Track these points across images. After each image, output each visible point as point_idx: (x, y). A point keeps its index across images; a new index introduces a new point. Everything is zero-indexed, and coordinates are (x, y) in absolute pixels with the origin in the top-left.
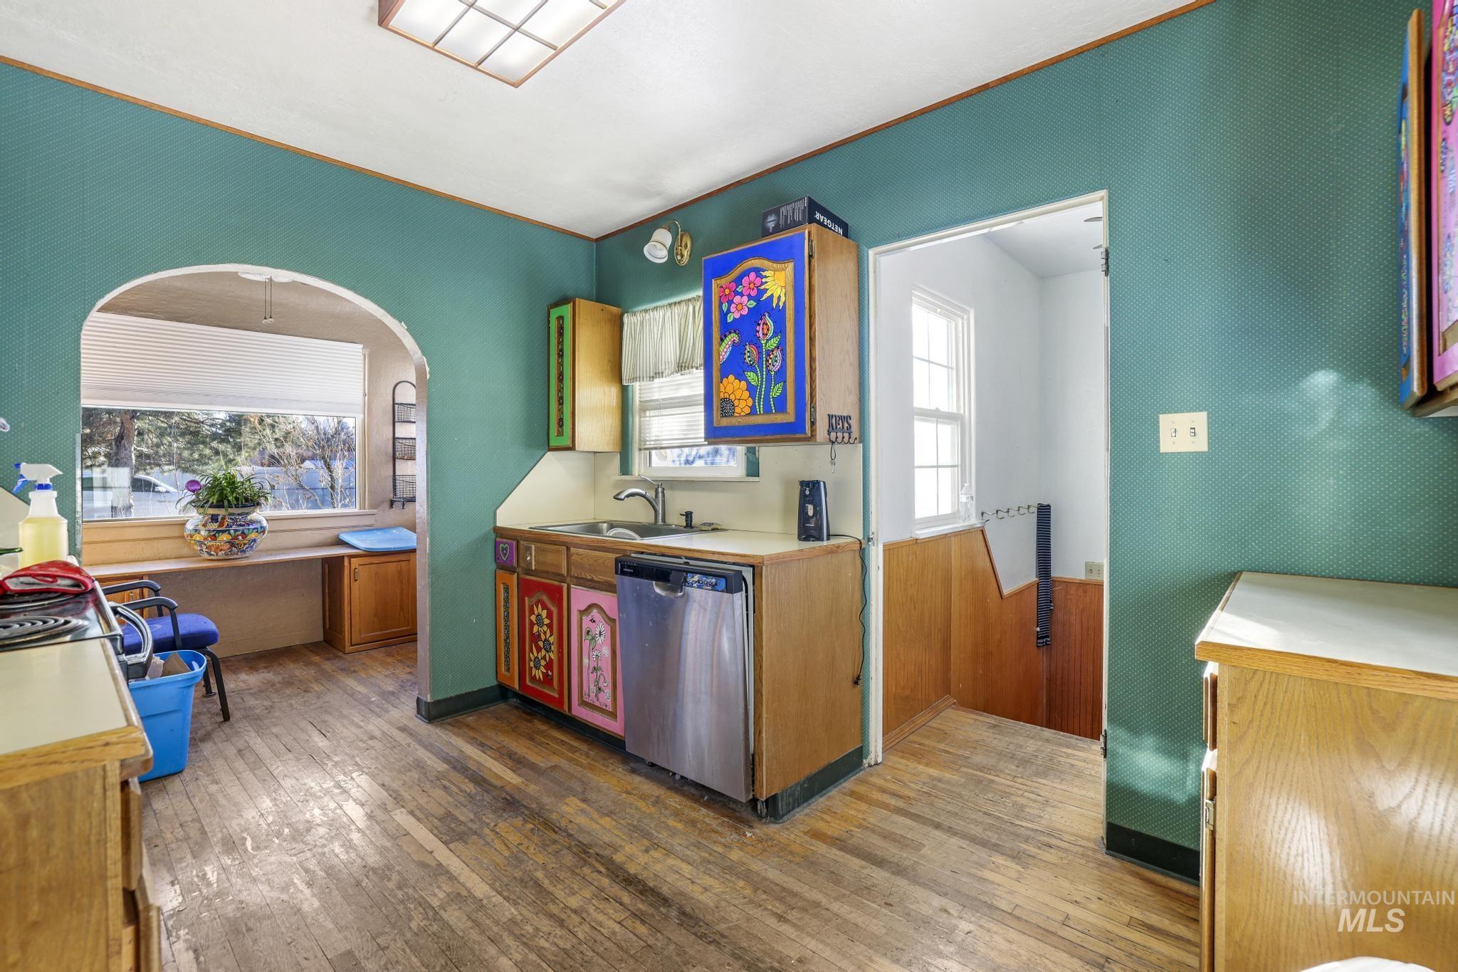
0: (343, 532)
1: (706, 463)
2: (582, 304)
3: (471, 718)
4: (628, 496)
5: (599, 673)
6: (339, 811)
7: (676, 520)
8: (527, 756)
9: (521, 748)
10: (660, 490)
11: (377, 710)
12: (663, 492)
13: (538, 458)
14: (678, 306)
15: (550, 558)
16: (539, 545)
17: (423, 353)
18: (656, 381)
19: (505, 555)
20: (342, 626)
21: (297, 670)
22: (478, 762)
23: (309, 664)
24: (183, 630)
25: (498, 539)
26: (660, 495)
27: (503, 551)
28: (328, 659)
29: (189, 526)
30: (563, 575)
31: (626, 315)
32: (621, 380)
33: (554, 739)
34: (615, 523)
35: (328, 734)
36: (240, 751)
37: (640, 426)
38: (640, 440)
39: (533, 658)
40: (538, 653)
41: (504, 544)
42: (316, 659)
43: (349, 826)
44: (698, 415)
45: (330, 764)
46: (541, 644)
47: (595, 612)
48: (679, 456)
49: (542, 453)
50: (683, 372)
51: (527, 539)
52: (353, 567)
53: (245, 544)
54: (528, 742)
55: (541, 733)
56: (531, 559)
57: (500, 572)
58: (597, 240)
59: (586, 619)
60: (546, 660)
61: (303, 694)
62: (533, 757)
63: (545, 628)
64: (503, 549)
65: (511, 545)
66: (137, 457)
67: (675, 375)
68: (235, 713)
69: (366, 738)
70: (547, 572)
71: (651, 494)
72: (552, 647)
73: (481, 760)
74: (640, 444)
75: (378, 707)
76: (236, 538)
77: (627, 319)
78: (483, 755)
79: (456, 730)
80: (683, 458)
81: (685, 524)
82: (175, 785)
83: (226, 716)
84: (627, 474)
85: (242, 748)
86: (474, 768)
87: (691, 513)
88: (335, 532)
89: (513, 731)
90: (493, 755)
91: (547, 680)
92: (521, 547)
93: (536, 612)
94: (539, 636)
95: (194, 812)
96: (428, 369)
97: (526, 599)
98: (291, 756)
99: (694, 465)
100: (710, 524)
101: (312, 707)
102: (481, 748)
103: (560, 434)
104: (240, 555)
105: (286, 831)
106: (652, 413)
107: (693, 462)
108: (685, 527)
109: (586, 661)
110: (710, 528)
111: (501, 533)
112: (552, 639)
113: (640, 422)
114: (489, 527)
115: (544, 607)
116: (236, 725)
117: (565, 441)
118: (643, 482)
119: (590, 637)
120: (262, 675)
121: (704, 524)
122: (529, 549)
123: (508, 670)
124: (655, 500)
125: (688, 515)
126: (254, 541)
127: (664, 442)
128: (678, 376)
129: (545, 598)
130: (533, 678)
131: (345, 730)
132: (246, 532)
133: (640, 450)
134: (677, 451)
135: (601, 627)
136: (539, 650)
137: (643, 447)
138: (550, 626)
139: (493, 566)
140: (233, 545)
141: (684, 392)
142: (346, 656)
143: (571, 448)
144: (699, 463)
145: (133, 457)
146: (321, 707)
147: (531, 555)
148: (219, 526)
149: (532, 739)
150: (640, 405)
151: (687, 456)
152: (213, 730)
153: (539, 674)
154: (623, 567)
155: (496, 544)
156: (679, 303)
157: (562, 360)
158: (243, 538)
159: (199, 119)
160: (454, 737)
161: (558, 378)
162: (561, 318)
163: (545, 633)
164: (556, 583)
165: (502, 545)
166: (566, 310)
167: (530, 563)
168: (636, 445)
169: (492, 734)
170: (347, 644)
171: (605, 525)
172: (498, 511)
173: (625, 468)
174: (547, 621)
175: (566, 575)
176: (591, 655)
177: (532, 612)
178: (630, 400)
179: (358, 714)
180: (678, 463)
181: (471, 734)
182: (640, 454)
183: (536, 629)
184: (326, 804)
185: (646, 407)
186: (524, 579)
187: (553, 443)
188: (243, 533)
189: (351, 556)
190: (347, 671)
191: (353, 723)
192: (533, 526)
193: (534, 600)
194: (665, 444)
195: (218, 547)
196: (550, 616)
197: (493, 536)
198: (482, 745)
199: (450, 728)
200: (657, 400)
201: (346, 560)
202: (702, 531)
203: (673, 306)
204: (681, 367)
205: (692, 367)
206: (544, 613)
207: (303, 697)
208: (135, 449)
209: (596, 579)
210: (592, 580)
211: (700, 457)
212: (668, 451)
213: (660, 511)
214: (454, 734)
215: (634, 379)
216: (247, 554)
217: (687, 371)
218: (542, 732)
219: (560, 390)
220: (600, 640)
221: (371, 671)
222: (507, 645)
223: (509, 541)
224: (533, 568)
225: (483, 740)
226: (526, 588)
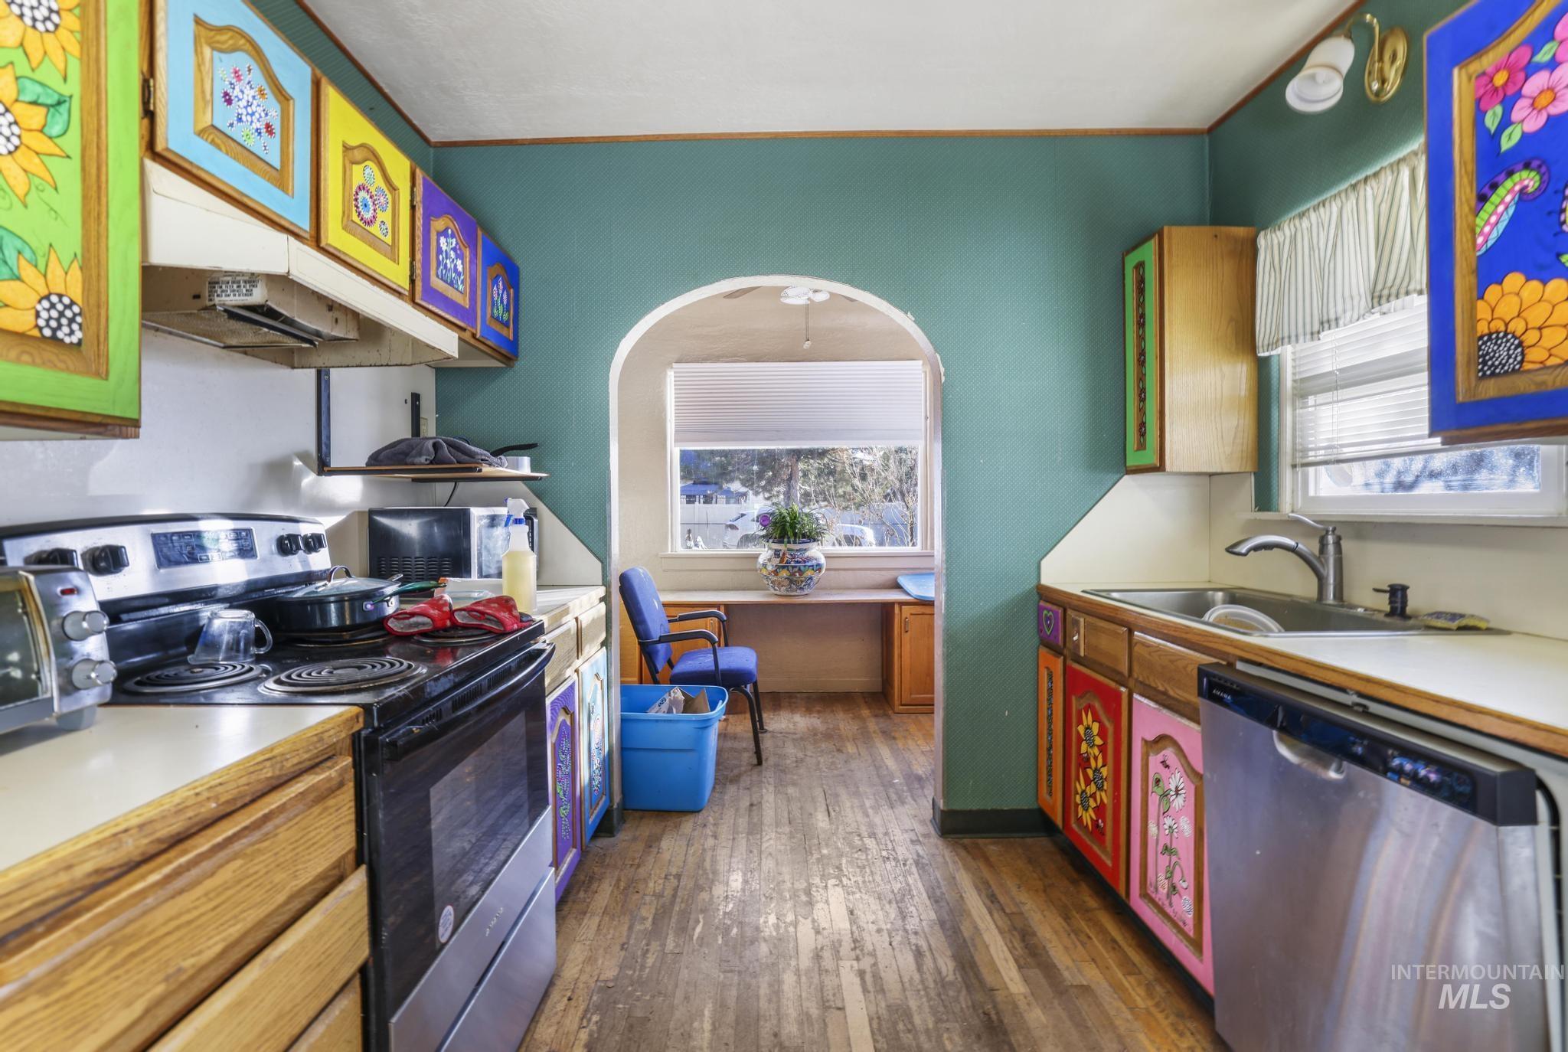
0: (902, 575)
1: (1449, 487)
2: (1177, 237)
3: (993, 847)
4: (1256, 548)
5: (1174, 859)
6: (791, 929)
7: (1366, 598)
8: (1049, 946)
9: (1047, 928)
10: (1331, 539)
11: (894, 797)
12: (1338, 544)
13: (1107, 488)
14: (1373, 182)
15: (1104, 643)
16: (1090, 619)
17: (936, 350)
18: (1327, 336)
19: (1049, 626)
20: (893, 681)
21: (844, 722)
22: (976, 928)
23: (858, 717)
24: (724, 664)
25: (1042, 603)
26: (1331, 548)
27: (1046, 621)
28: (876, 716)
29: (761, 560)
30: (1120, 673)
31: (1262, 234)
32: (1253, 348)
33: (1103, 931)
34: (1238, 594)
35: (833, 814)
36: (752, 805)
37: (1294, 423)
38: (1294, 450)
39: (1080, 791)
40: (1086, 787)
41: (1049, 610)
42: (865, 712)
43: (791, 957)
44: (1417, 389)
45: (816, 856)
46: (1090, 772)
47: (1169, 753)
48: (1380, 475)
49: (1117, 476)
50: (1385, 307)
51: (1076, 609)
52: (904, 616)
53: (802, 582)
54: (1060, 920)
55: (1085, 911)
56: (1078, 640)
57: (1043, 650)
58: (1211, 130)
59: (1154, 760)
60: (1095, 800)
61: (835, 753)
62: (1059, 954)
63: (1096, 751)
64: (1048, 618)
65: (1056, 613)
66: (802, 495)
67: (1370, 318)
68: (770, 760)
69: (865, 834)
70: (1101, 664)
71: (1310, 547)
72: (1105, 783)
73: (981, 926)
74: (1294, 457)
75: (897, 794)
76: (793, 574)
77: (1262, 242)
78: (988, 917)
79: (969, 859)
80: (1390, 479)
81: (1387, 608)
82: (688, 825)
83: (760, 763)
84: (1268, 509)
85: (755, 802)
86: (966, 935)
87: (1407, 588)
88: (893, 574)
89: (1045, 891)
90: (1000, 923)
91: (1098, 832)
92: (1068, 620)
93: (1085, 723)
94: (1088, 759)
95: (681, 864)
96: (942, 370)
97: (1074, 699)
98: (787, 829)
99: (1416, 492)
100: (1454, 617)
101: (835, 772)
102: (988, 902)
103: (1142, 446)
104: (799, 592)
105: (735, 931)
106: (1321, 398)
107: (1412, 486)
108: (1388, 615)
109: (1152, 829)
110: (1455, 625)
111: (1046, 595)
112: (1104, 771)
113: (1294, 417)
114: (1030, 584)
115: (1096, 719)
116: (764, 772)
117: (1149, 457)
118: (1293, 525)
119: (1160, 791)
120: (812, 720)
121: (1438, 615)
122: (1076, 623)
123: (1050, 793)
124: (1319, 559)
125: (1397, 593)
126: (811, 578)
127: (1345, 450)
128: (1375, 320)
129: (1097, 705)
130: (1080, 820)
131: (850, 815)
132: (802, 568)
133: (1294, 466)
134: (1374, 466)
135: (1176, 779)
136: (1088, 782)
137: (1298, 461)
138: (1103, 749)
139: (1036, 640)
140: (791, 582)
141: (1392, 349)
142: (894, 716)
143: (1159, 468)
144: (1427, 488)
145: (799, 495)
146: (842, 776)
147: (1078, 632)
148: (781, 562)
149: (1067, 918)
150: (1294, 388)
151: (1399, 473)
152: (745, 772)
153: (1088, 817)
154: (1212, 685)
155: (1040, 609)
156: (1376, 175)
157: (1144, 332)
158: (800, 575)
159: (695, 135)
160: (962, 871)
161: (1139, 360)
162: (1140, 266)
163: (1096, 758)
164: (1113, 684)
165: (1045, 612)
166: (1148, 252)
167: (1077, 645)
168: (1286, 460)
169: (1011, 884)
170: (897, 702)
171: (1220, 595)
172: (1043, 563)
173: (1265, 498)
174: (1098, 741)
175: (1126, 673)
176: (1161, 823)
177: (1080, 722)
178: (1274, 381)
179: (872, 797)
180: (1377, 488)
181: (986, 873)
182: (1295, 474)
183: (1084, 747)
184: (785, 911)
185: (1308, 388)
186: (1071, 668)
187: (1130, 462)
188: (800, 569)
189: (902, 604)
190: (888, 736)
191: (862, 806)
192: (1088, 588)
193: (1084, 703)
194: (1348, 452)
195: (779, 583)
196: (1102, 733)
197: (1036, 598)
198: (992, 900)
199: (963, 853)
200: (1331, 373)
201: (897, 608)
202: (1430, 628)
203: (1361, 187)
204: (1378, 297)
205: (1407, 293)
206: (1095, 727)
207: (834, 756)
208: (801, 488)
209: (1171, 693)
210: (1165, 693)
211: (1433, 475)
212: (1355, 465)
213: (1331, 580)
214: (964, 865)
215: (1280, 341)
216: (806, 592)
217: (1394, 303)
218: (1087, 911)
219: (1141, 378)
220: (1178, 802)
221: (910, 742)
222: (1050, 757)
223: (1054, 608)
224: (1082, 654)
225: (997, 892)
226: (1074, 684)
